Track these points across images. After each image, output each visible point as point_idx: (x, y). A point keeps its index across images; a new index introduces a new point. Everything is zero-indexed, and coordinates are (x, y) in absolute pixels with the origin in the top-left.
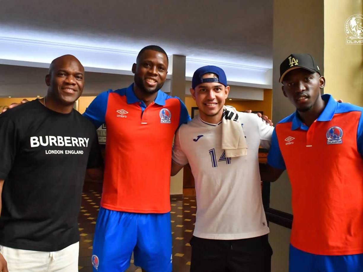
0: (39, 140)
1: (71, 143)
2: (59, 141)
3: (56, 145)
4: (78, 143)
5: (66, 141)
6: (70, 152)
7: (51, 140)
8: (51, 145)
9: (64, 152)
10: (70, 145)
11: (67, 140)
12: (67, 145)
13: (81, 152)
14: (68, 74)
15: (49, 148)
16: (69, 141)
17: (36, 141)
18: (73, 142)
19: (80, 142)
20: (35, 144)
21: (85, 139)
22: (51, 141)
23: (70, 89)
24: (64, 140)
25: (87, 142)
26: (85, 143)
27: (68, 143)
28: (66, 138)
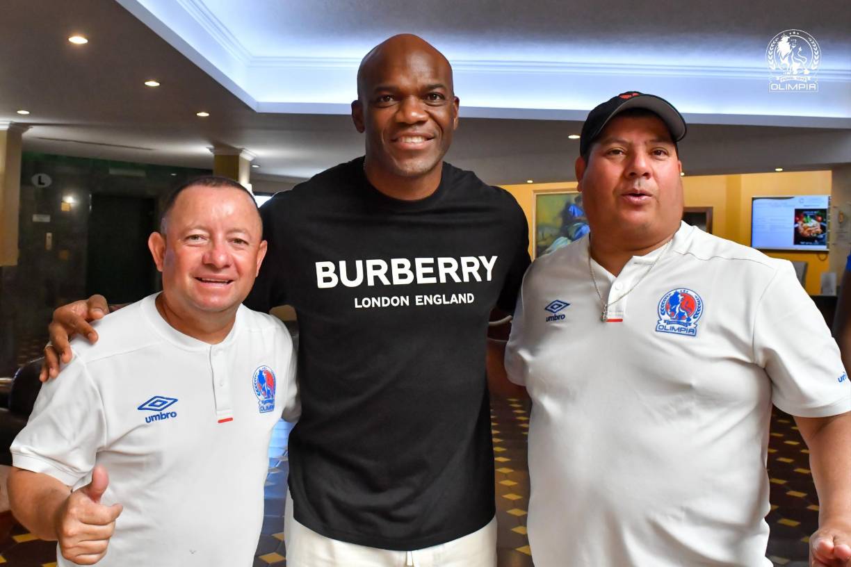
0: (337, 272)
1: (436, 274)
2: (396, 272)
3: (386, 282)
4: (459, 272)
5: (420, 271)
6: (430, 300)
7: (372, 270)
8: (371, 283)
9: (412, 301)
10: (433, 280)
11: (424, 265)
12: (421, 280)
13: (467, 298)
14: (401, 96)
15: (364, 290)
16: (430, 270)
17: (331, 274)
18: (443, 271)
19: (466, 270)
20: (327, 280)
21: (483, 259)
22: (371, 274)
23: (412, 136)
24: (413, 269)
25: (489, 266)
26: (482, 271)
27: (425, 275)
28: (419, 261)
